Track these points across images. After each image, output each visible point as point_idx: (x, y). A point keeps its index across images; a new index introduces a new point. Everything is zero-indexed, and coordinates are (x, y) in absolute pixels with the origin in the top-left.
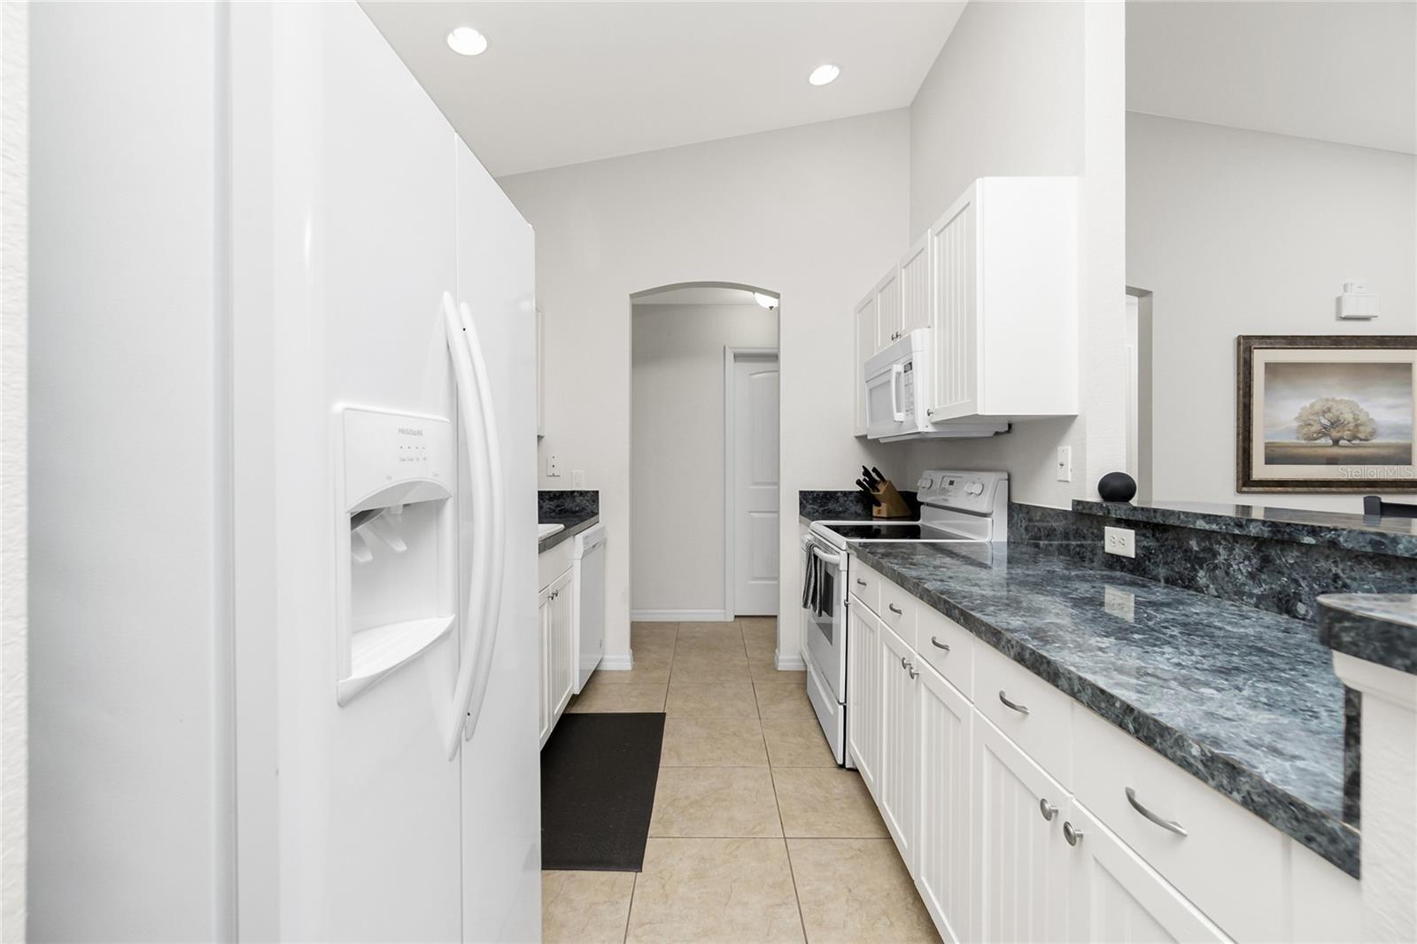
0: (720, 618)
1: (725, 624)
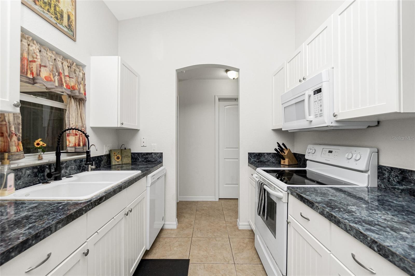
0: (214, 200)
1: (215, 202)
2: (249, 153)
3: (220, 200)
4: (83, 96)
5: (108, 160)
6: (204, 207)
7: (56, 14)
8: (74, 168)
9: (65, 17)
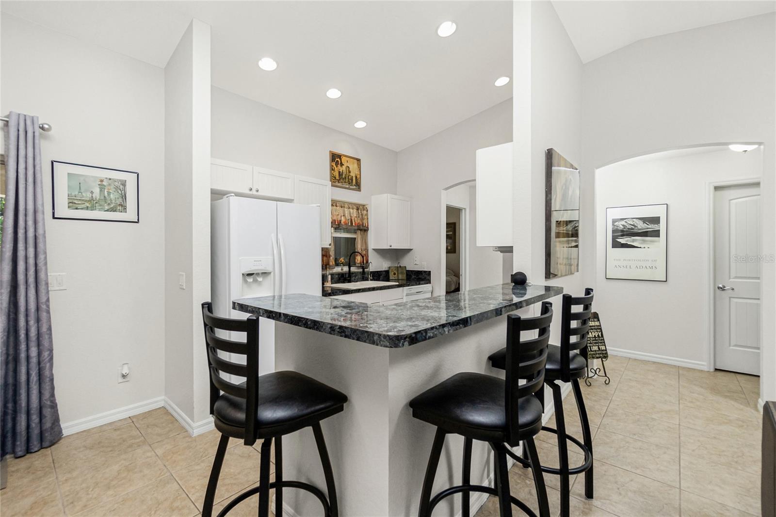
4: (366, 229)
5: (386, 275)
7: (349, 181)
8: (360, 277)
9: (354, 179)
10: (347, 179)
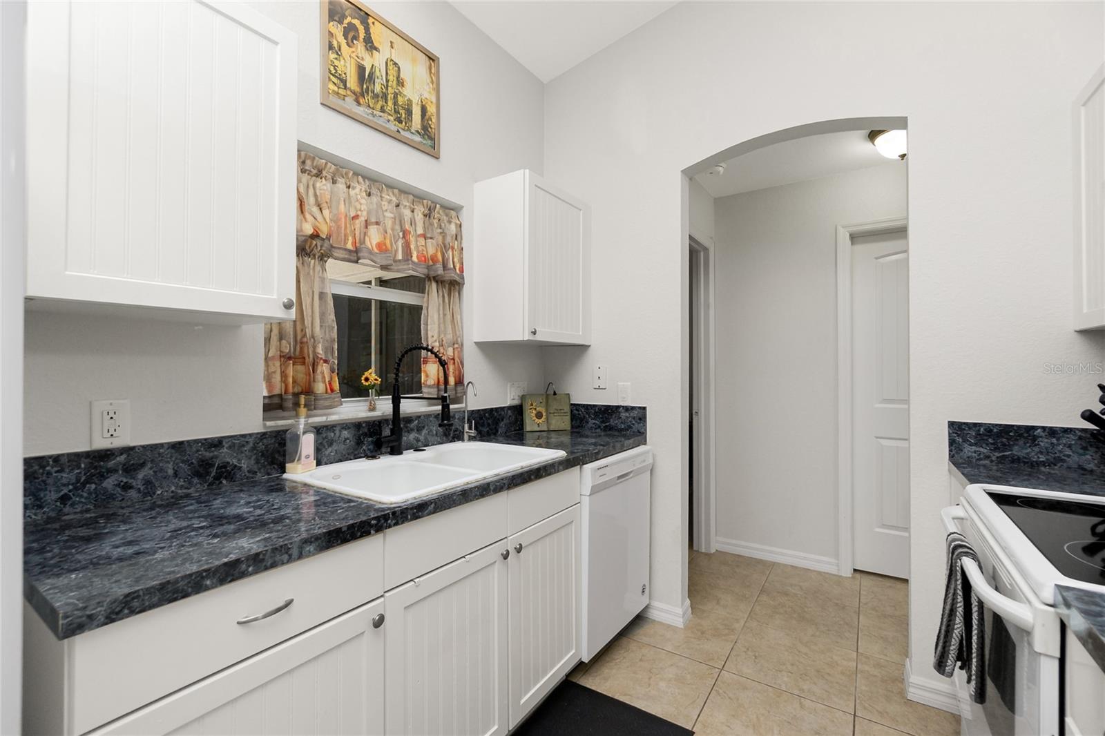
1: (838, 580)
2: (952, 424)
3: (858, 575)
6: (791, 585)
7: (397, 112)
8: (435, 432)
9: (417, 112)
10: (390, 103)
